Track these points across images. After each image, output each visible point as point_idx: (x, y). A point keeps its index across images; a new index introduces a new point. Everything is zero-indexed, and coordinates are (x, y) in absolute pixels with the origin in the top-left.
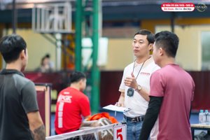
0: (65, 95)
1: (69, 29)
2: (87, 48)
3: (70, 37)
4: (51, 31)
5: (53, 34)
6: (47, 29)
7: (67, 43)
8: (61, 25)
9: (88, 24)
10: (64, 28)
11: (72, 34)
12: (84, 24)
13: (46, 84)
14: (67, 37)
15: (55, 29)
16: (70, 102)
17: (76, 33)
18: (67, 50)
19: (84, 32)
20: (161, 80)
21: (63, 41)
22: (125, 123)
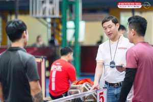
0: (57, 65)
1: (57, 15)
2: (71, 29)
3: (58, 21)
4: (44, 16)
5: (45, 18)
6: (41, 15)
7: (55, 25)
8: (51, 12)
9: (71, 11)
10: (53, 14)
11: (59, 19)
12: (68, 11)
13: (42, 57)
14: (56, 21)
15: (47, 14)
16: (61, 70)
17: (63, 18)
18: (56, 30)
19: (68, 17)
20: (135, 55)
21: (52, 24)
22: (106, 88)
